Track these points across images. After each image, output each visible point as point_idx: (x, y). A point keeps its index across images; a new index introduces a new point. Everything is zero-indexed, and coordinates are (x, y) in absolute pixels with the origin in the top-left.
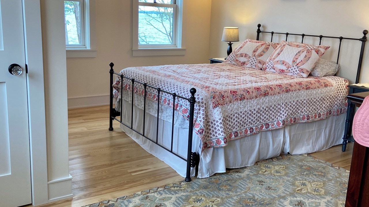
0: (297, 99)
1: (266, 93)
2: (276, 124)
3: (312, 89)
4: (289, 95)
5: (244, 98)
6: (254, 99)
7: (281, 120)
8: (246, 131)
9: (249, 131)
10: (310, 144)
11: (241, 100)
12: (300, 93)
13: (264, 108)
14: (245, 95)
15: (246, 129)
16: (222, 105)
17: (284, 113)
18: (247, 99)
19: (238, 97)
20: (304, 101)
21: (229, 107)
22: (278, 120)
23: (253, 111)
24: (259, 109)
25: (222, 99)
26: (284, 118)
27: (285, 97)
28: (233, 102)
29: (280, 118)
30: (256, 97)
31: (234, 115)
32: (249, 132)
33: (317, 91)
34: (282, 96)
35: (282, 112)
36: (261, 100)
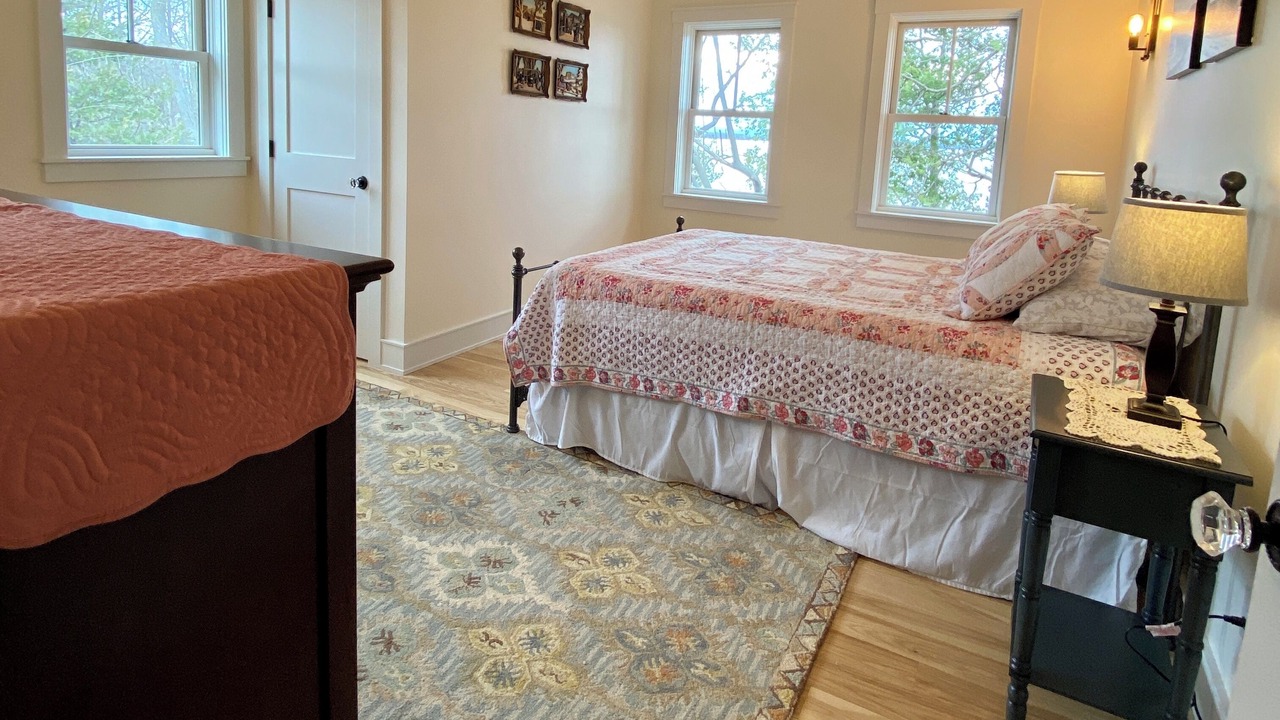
0: (814, 356)
1: (695, 307)
2: (720, 398)
3: (889, 343)
4: (779, 333)
5: (629, 299)
6: (656, 309)
7: (735, 394)
8: (634, 381)
9: (642, 384)
10: (882, 530)
11: (619, 300)
12: (827, 342)
13: (685, 342)
14: (634, 292)
15: (635, 376)
16: (573, 297)
17: (751, 379)
18: (637, 303)
19: (615, 292)
20: (845, 373)
21: (589, 309)
22: (729, 389)
23: (649, 336)
24: (667, 339)
25: (576, 286)
26: (747, 390)
27: (759, 334)
28: (602, 300)
29: (735, 386)
30: (663, 307)
31: (600, 331)
32: (641, 387)
33: (915, 357)
34: (748, 328)
35: (745, 373)
36: (678, 317)
